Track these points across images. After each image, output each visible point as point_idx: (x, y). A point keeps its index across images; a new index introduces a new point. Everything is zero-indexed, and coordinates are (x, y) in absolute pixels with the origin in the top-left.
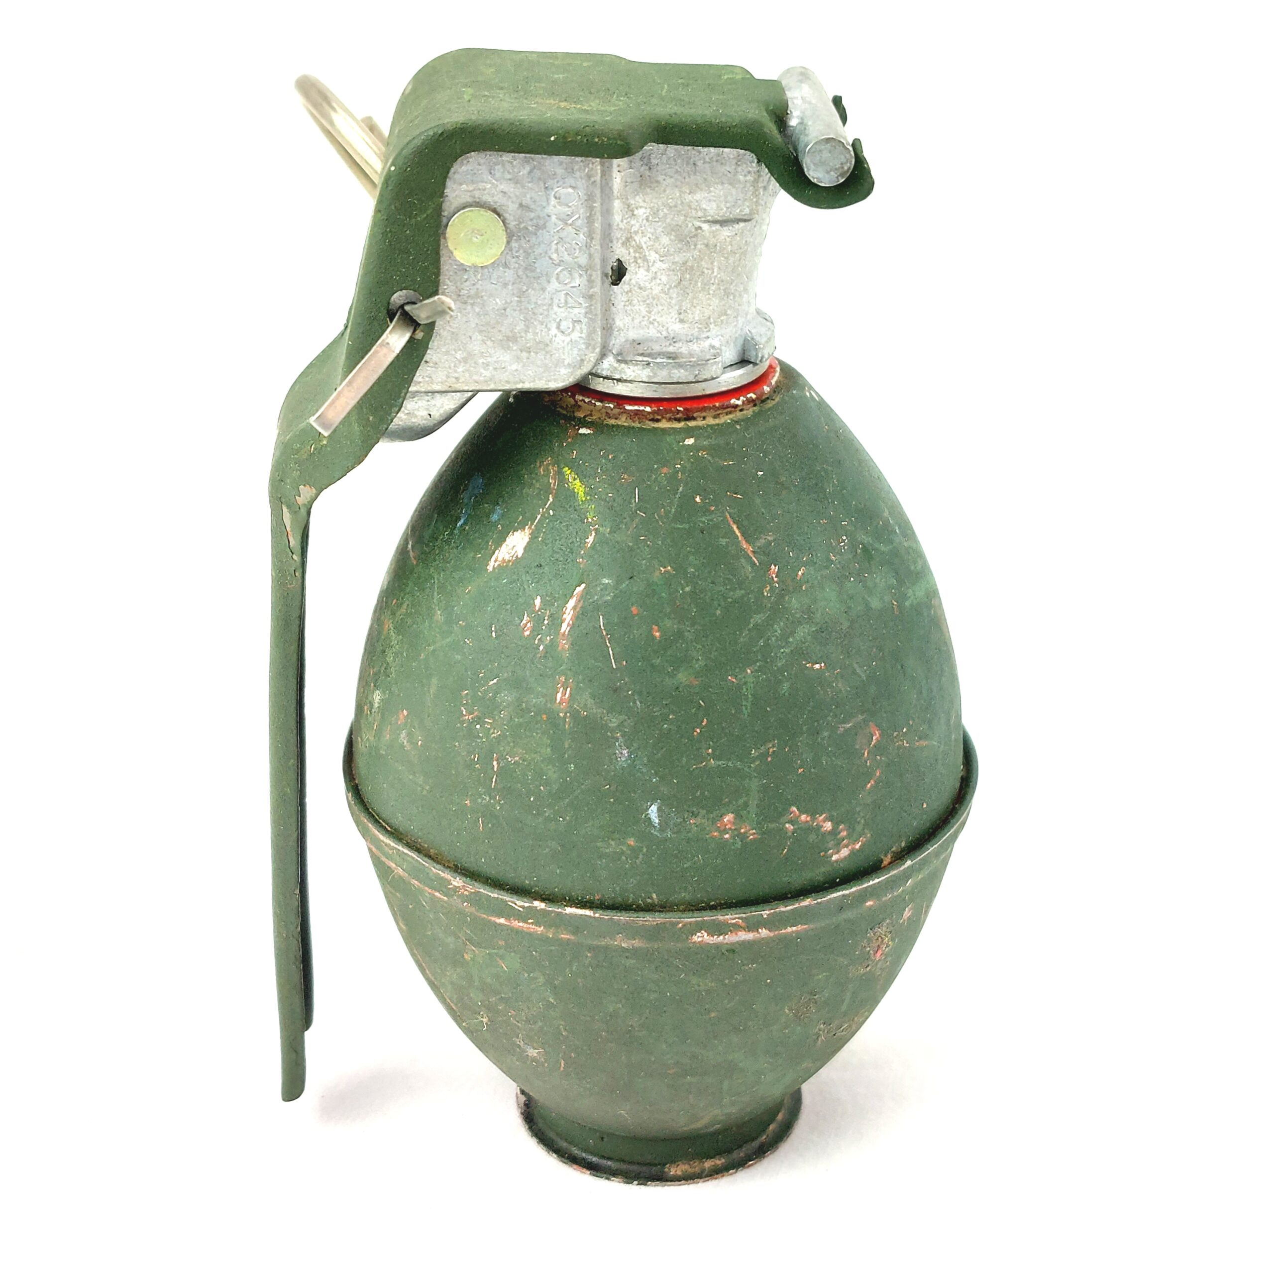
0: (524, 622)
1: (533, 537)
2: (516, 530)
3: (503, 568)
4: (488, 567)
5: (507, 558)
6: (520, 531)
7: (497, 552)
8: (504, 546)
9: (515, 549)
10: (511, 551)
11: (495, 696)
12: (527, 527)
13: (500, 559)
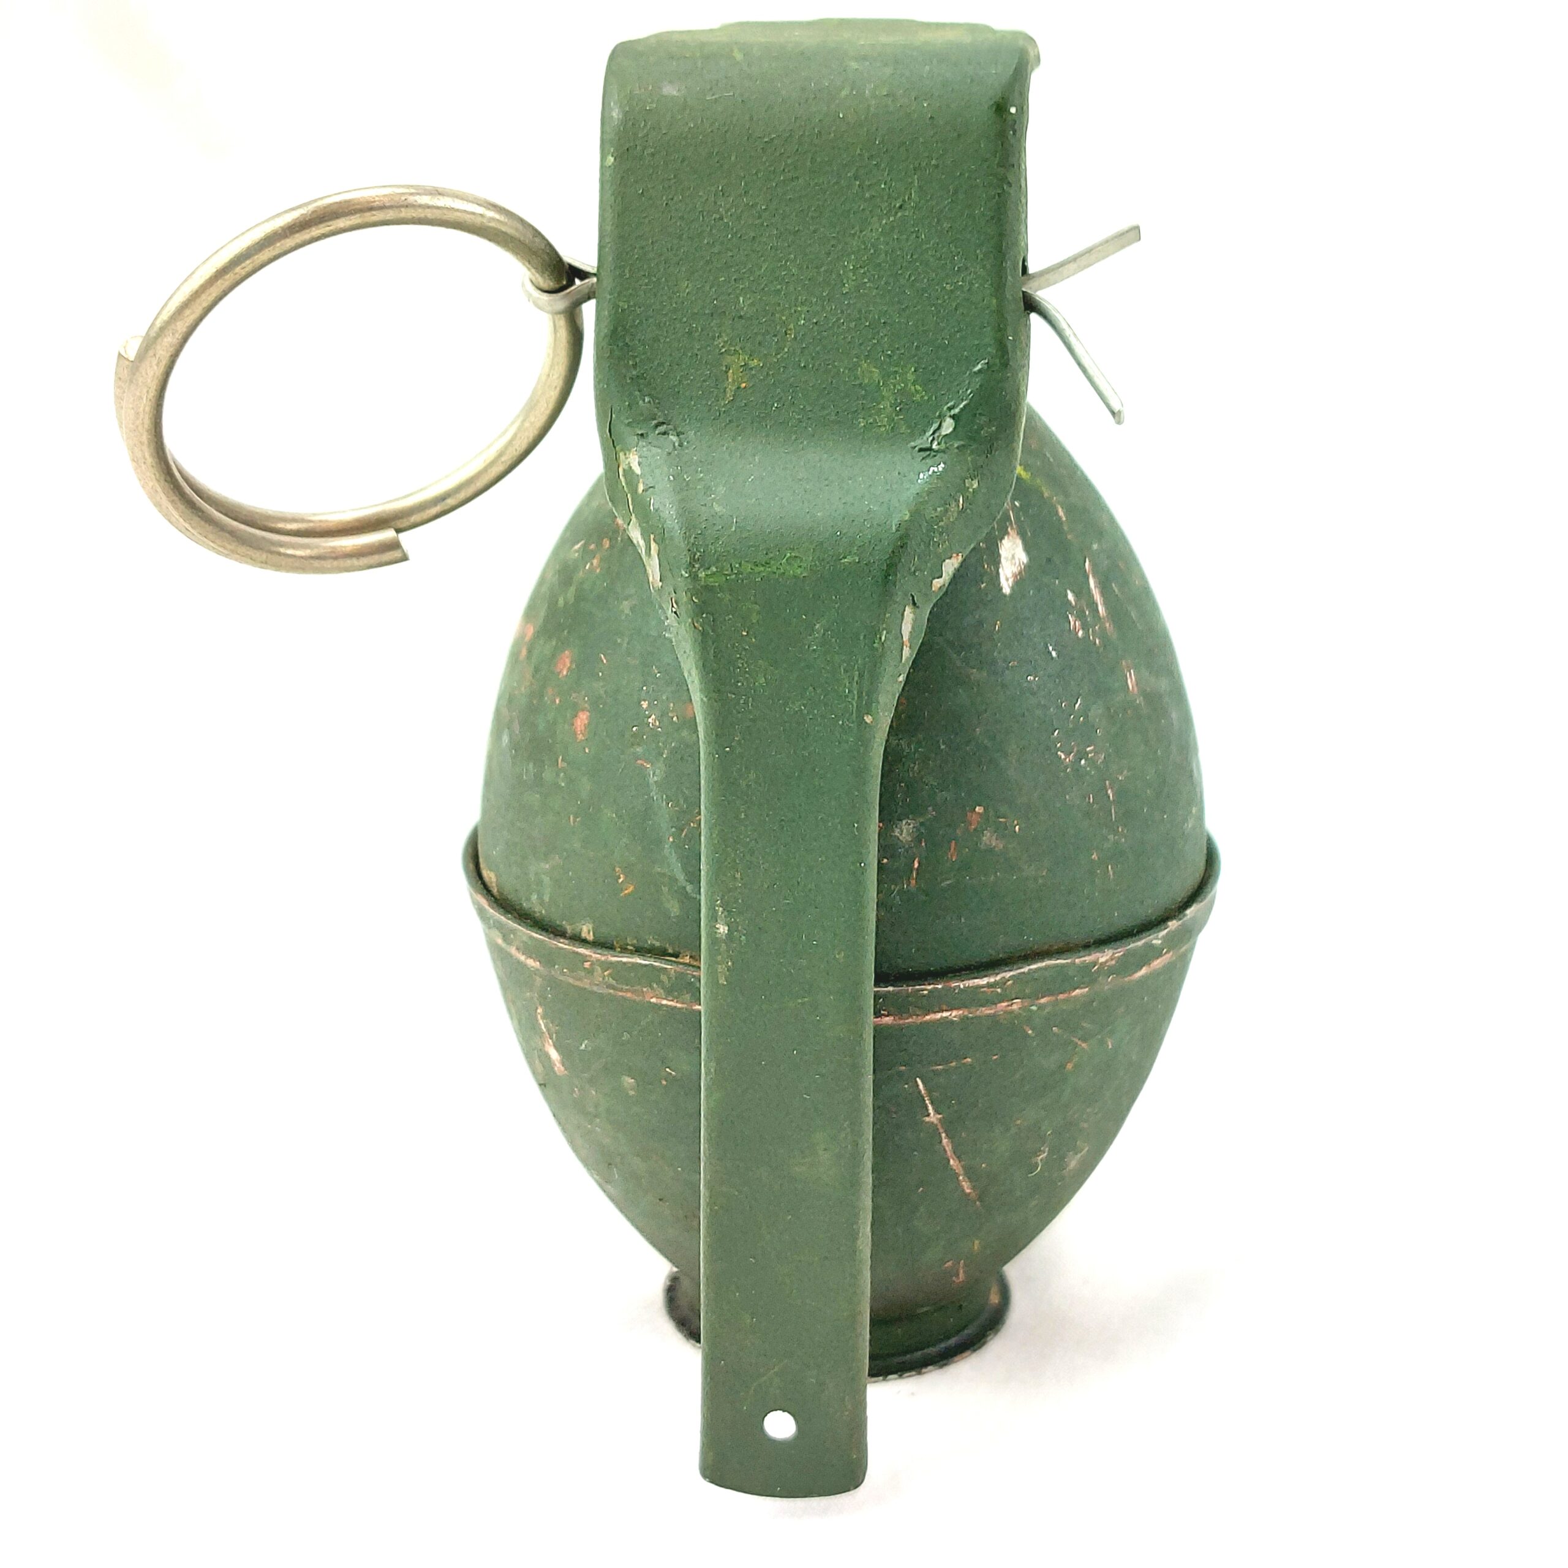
0: (1072, 623)
1: (1022, 535)
2: (1002, 538)
3: (1020, 581)
4: (1004, 591)
5: (1016, 570)
6: (1006, 537)
7: (1001, 570)
8: (1003, 560)
9: (1016, 557)
10: (1013, 561)
11: (1086, 717)
12: (1009, 529)
13: (1010, 575)
